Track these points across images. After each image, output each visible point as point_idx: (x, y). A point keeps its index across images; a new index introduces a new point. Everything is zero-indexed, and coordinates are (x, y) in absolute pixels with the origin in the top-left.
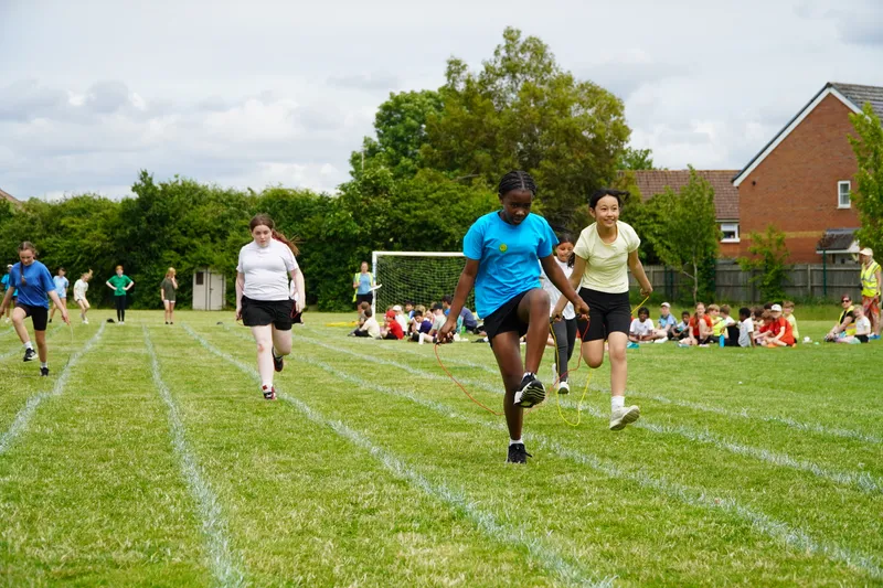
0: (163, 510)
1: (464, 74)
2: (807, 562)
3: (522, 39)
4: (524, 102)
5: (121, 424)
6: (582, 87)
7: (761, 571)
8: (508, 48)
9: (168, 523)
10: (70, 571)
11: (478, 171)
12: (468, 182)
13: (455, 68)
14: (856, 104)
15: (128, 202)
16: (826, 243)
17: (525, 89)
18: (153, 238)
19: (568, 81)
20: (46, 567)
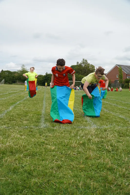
0: (39, 105)
1: (79, 63)
2: (107, 113)
3: (85, 60)
4: (85, 66)
5: (39, 97)
6: (91, 65)
7: (102, 114)
8: (83, 61)
9: (39, 107)
10: (26, 112)
11: (80, 73)
12: (79, 74)
13: (78, 63)
14: (119, 66)
15: (45, 75)
16: (115, 81)
17: (85, 65)
18: (47, 79)
19: (89, 64)
20: (24, 111)
